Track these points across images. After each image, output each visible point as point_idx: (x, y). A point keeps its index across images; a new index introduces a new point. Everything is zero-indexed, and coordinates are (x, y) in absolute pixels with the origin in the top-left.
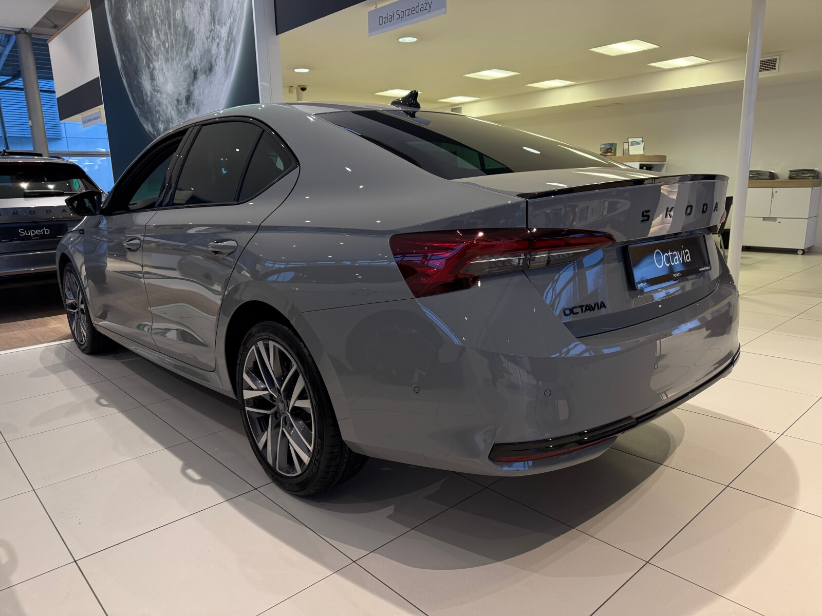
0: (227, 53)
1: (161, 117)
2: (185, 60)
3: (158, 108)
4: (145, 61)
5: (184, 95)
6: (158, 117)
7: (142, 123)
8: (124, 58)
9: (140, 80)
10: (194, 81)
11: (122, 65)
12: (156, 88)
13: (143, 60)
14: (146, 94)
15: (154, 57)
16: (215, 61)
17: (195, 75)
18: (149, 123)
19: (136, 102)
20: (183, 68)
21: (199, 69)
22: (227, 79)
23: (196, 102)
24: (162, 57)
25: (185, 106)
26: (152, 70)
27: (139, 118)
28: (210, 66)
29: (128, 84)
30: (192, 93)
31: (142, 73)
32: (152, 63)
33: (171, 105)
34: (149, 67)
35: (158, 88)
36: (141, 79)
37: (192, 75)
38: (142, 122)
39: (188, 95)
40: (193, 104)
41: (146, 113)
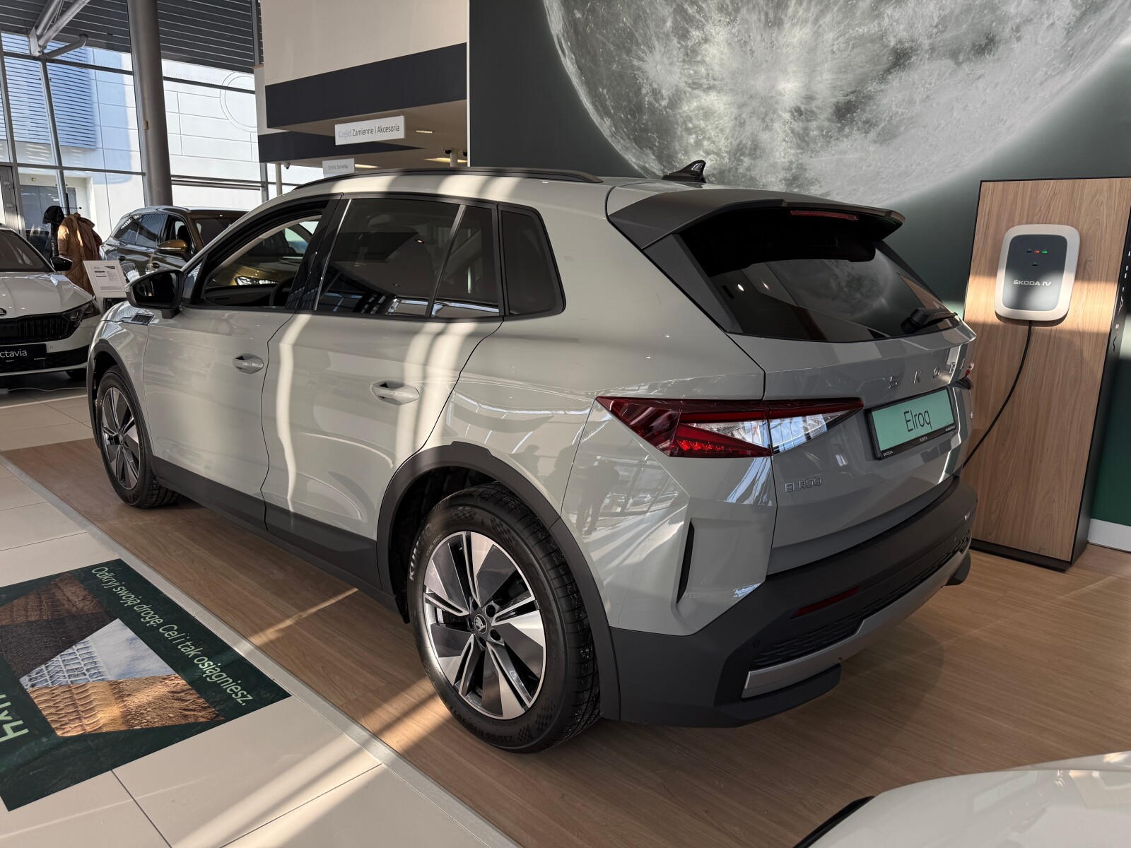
0: (1084, 14)
1: (705, 143)
2: (860, 25)
3: (702, 123)
4: (669, 24)
5: (834, 100)
6: (692, 141)
7: (621, 153)
8: (578, 15)
9: (636, 63)
10: (888, 71)
11: (566, 31)
12: (704, 81)
13: (665, 22)
14: (656, 93)
15: (716, 16)
16: (1018, 29)
17: (901, 58)
18: (648, 151)
19: (605, 107)
20: (847, 42)
21: (926, 47)
22: (1062, 72)
23: (885, 116)
24: (754, 17)
25: (826, 124)
26: (699, 43)
27: (609, 140)
28: (983, 42)
29: (581, 69)
30: (869, 97)
31: (651, 49)
32: (700, 27)
33: (763, 120)
34: (684, 35)
35: (712, 82)
36: (641, 59)
37: (887, 60)
38: (618, 148)
39: (849, 102)
40: (867, 122)
41: (646, 130)
